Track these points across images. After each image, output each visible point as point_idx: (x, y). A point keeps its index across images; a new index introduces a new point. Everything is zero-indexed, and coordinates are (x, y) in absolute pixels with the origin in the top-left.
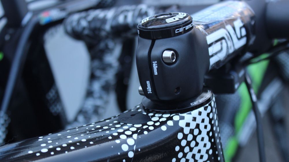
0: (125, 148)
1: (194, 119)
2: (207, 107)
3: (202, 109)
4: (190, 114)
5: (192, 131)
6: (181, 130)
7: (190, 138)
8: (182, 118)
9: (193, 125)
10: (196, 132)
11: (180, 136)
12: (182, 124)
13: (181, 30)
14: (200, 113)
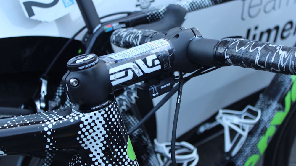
0: (46, 129)
1: (91, 117)
2: (101, 111)
3: (97, 112)
4: (89, 114)
5: (89, 124)
6: (82, 123)
7: (88, 127)
8: (84, 116)
9: (90, 121)
10: (93, 124)
11: (81, 126)
12: (83, 119)
13: (82, 67)
14: (95, 114)
